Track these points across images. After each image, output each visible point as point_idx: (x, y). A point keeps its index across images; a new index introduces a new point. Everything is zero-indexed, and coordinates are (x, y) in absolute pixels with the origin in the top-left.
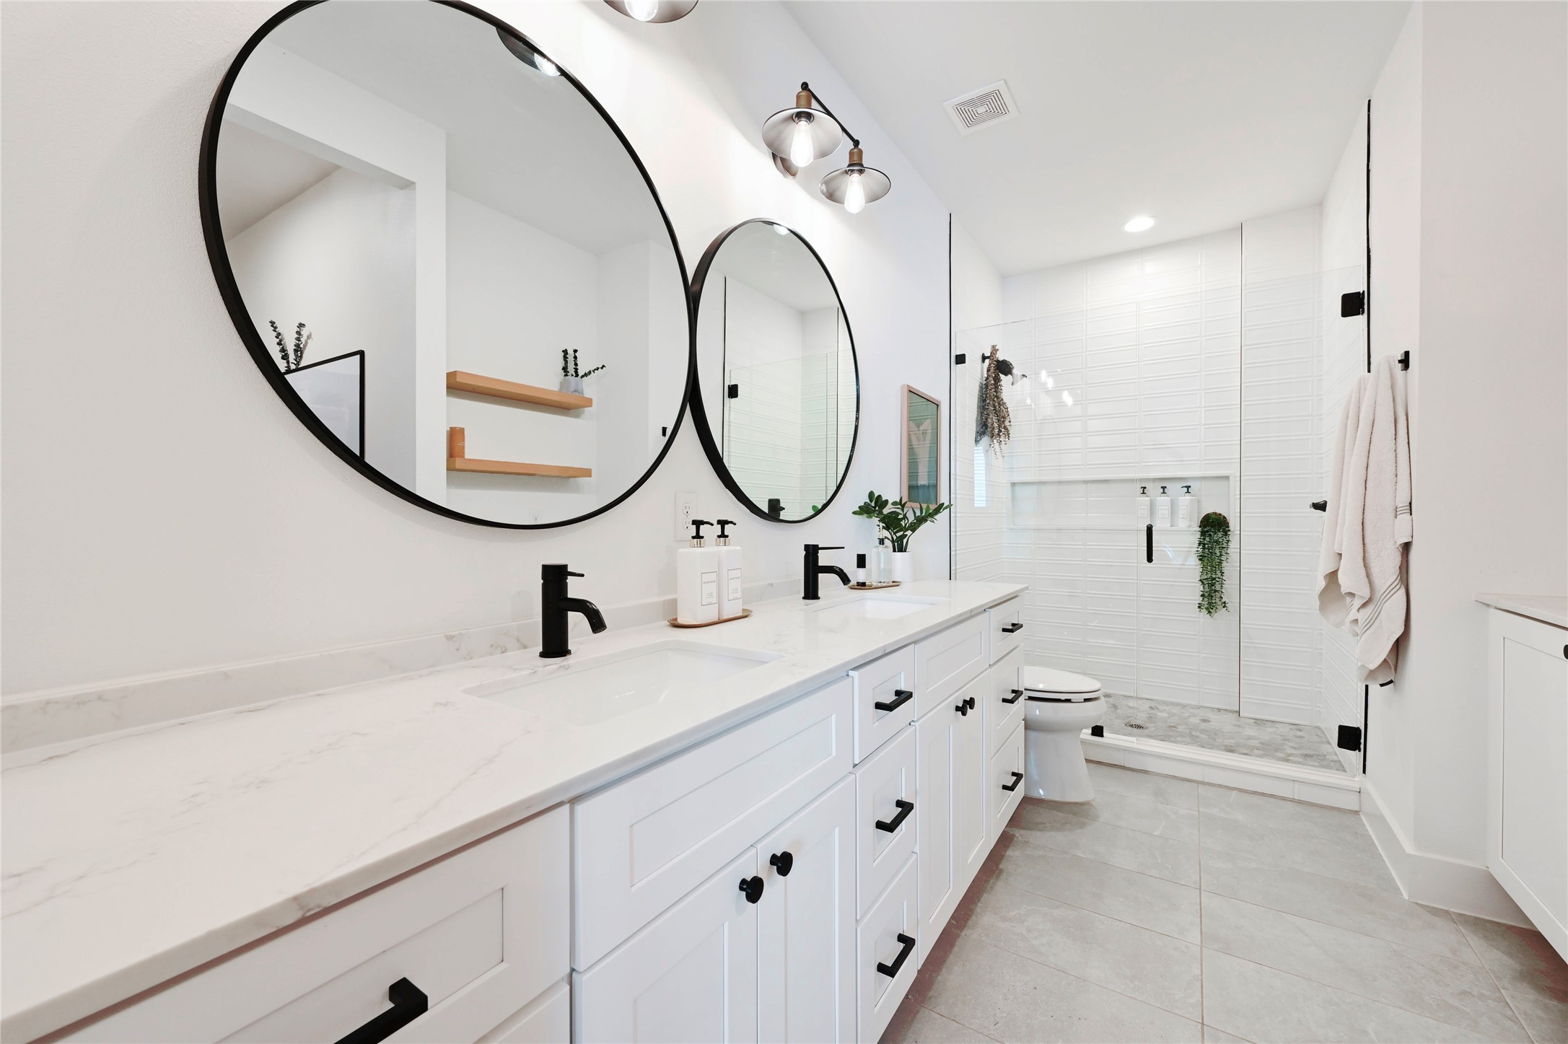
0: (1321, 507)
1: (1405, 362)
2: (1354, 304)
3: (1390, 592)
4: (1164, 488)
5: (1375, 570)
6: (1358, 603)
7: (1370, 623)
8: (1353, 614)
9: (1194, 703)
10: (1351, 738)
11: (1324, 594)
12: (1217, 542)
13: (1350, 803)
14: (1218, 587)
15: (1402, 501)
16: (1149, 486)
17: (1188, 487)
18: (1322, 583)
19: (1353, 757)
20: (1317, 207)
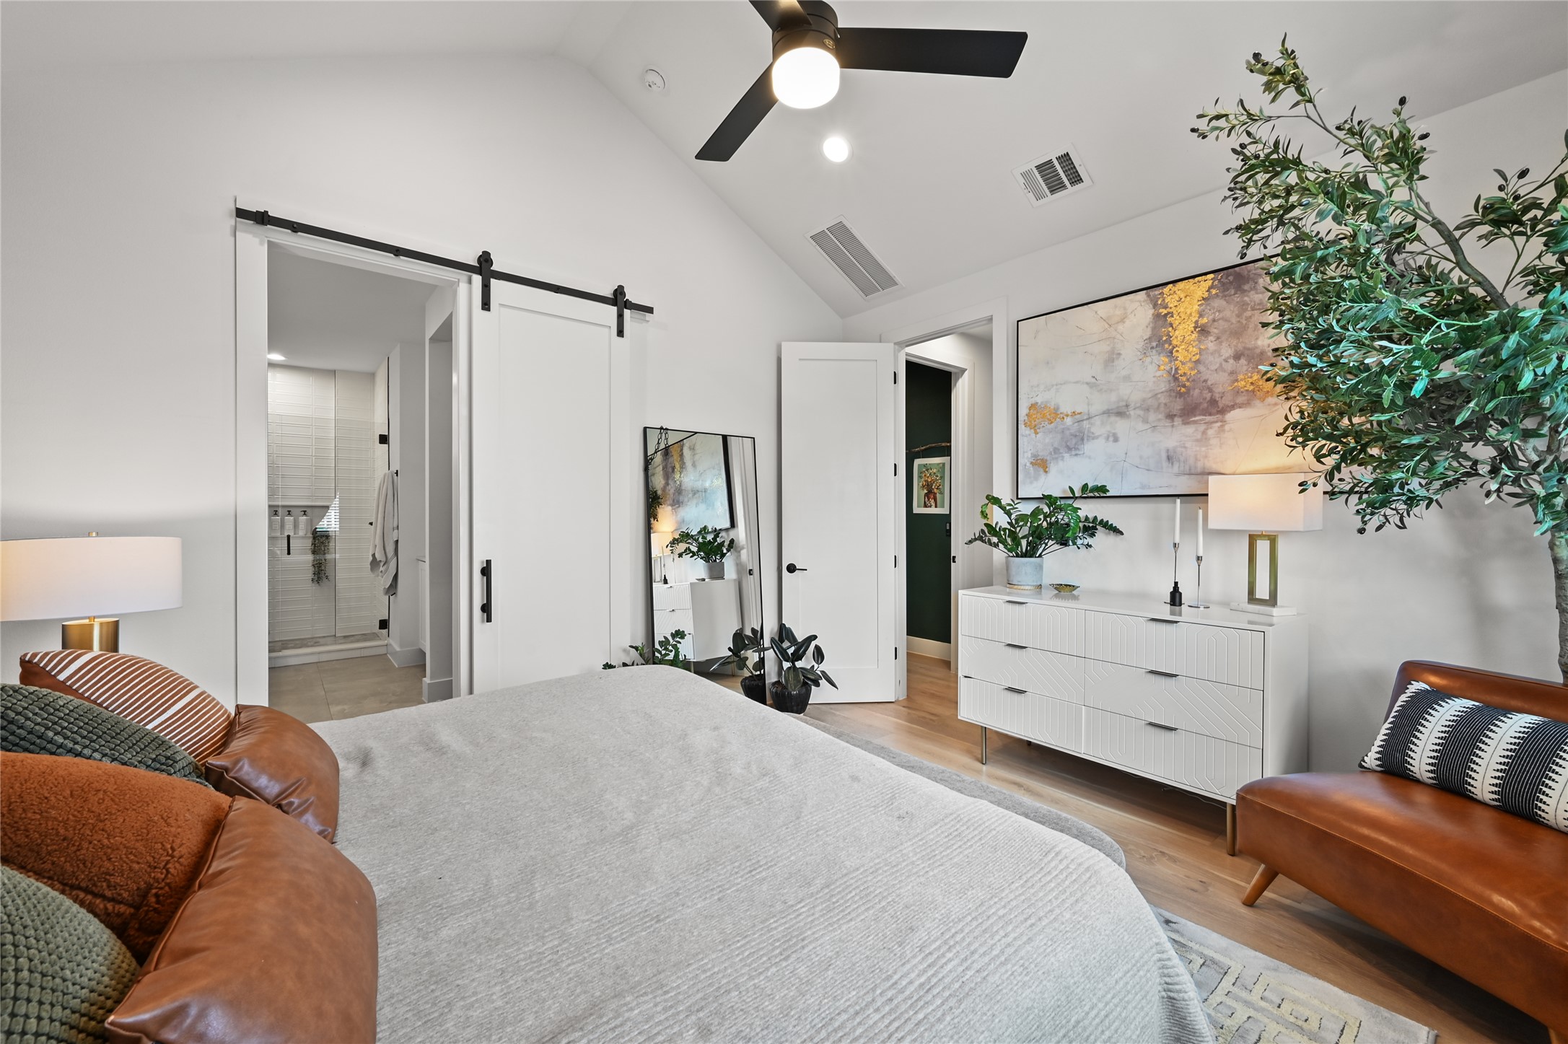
0: (371, 524)
1: (397, 473)
2: (384, 439)
3: (392, 559)
4: (289, 511)
5: (387, 551)
6: (382, 564)
7: (386, 570)
8: (381, 569)
9: (310, 636)
10: (384, 624)
11: (371, 563)
12: (322, 543)
13: (382, 651)
14: (323, 568)
15: (395, 525)
16: (280, 510)
17: (305, 511)
18: (371, 558)
19: (385, 631)
20: (372, 376)
